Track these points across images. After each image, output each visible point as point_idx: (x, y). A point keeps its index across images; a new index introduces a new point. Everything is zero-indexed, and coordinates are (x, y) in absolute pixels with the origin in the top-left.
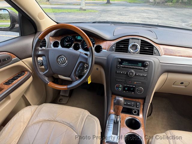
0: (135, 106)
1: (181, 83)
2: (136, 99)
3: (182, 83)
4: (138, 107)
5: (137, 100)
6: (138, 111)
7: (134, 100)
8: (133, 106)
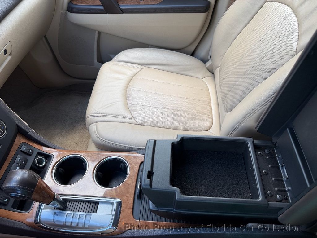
0: (28, 157)
1: (5, 55)
2: (12, 149)
3: (5, 52)
4: (33, 151)
5: (15, 148)
6: (40, 154)
7: (12, 154)
8: (27, 161)
